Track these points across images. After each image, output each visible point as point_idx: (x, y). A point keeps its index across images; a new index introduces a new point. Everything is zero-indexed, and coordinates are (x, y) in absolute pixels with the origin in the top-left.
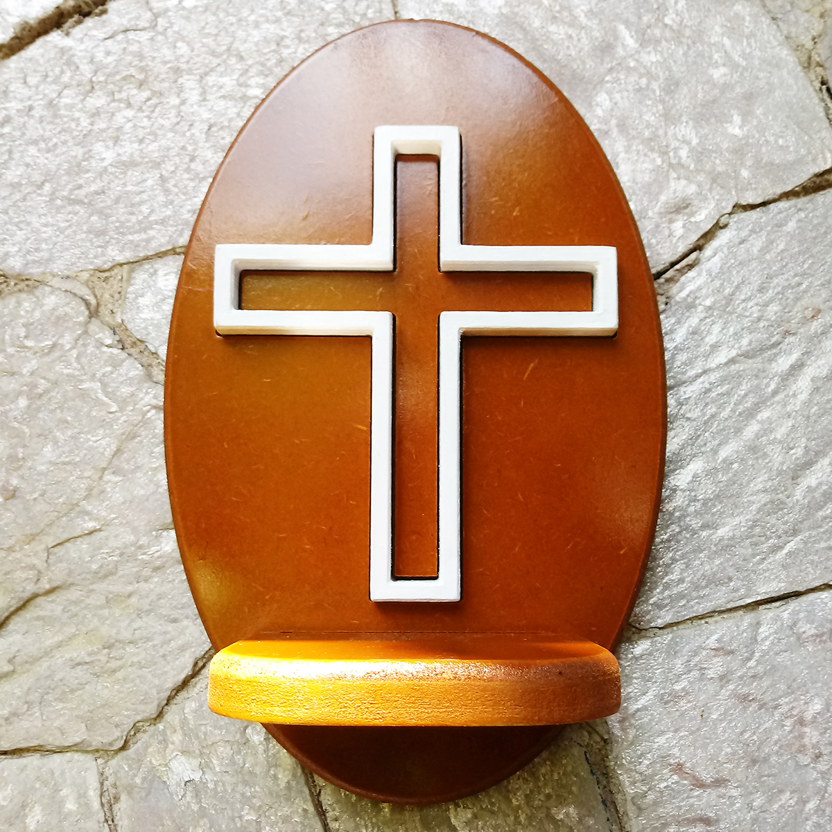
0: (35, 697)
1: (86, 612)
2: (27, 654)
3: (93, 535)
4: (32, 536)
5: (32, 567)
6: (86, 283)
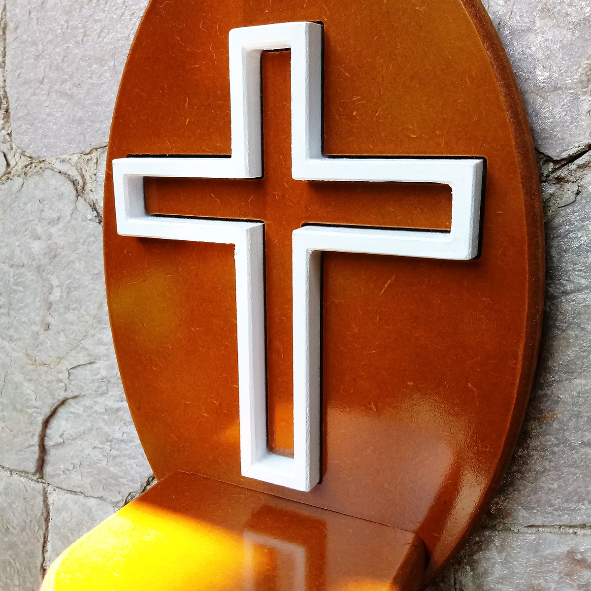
1: (95, 415)
2: (69, 434)
3: (92, 365)
4: (60, 359)
5: (61, 381)
6: (76, 165)
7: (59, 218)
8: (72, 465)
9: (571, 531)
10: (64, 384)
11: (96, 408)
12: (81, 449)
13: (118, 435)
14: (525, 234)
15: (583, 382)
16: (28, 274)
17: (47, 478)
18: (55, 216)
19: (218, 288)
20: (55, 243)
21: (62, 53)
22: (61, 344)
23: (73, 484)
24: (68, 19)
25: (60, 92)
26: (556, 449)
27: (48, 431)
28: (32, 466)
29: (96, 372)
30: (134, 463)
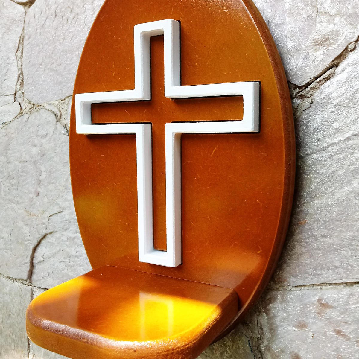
0: (50, 271)
1: (62, 242)
2: (47, 255)
3: (61, 213)
4: (44, 211)
5: (44, 224)
6: (57, 106)
7: (47, 134)
8: (48, 274)
9: (319, 287)
10: (45, 225)
11: (62, 238)
12: (53, 263)
13: (74, 253)
14: (282, 118)
15: (320, 201)
16: (29, 166)
17: (34, 283)
18: (45, 133)
19: (128, 160)
20: (44, 148)
21: (52, 49)
22: (45, 203)
23: (48, 285)
24: (56, 32)
25: (50, 69)
26: (307, 240)
27: (36, 254)
28: (25, 275)
29: (63, 217)
30: (82, 269)
